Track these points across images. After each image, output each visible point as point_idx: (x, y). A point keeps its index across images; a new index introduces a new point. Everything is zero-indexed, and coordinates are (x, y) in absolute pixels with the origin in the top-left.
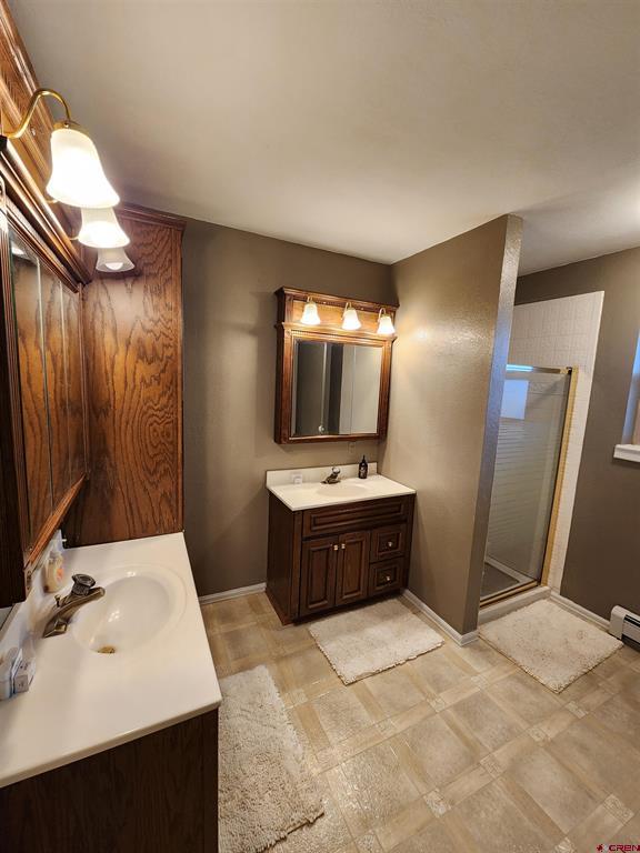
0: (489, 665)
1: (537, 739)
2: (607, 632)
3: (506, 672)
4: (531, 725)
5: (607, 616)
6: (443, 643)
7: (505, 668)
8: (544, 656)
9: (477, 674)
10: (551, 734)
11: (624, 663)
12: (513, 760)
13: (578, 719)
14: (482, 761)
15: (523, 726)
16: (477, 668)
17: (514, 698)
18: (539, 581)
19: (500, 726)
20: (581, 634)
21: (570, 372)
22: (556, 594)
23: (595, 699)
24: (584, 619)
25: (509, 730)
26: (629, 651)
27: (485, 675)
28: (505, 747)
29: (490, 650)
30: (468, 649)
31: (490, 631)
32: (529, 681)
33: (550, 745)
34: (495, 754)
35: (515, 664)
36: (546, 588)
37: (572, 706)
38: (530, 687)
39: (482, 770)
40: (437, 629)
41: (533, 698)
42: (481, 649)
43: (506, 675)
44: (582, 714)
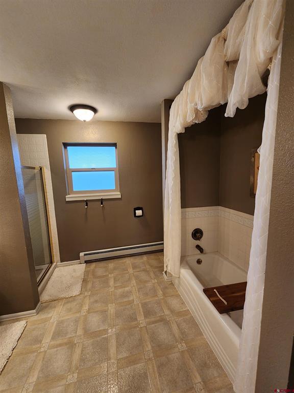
0: (53, 309)
1: (84, 314)
2: (80, 263)
3: (61, 305)
4: (80, 312)
5: (79, 259)
6: (27, 322)
7: (60, 303)
8: (69, 287)
9: (51, 318)
10: (87, 308)
11: (89, 269)
12: (83, 328)
13: (90, 296)
14: (75, 342)
15: (78, 315)
16: (50, 315)
17: (70, 310)
18: (51, 262)
19: (72, 324)
20: (75, 271)
21: (41, 169)
22: (59, 263)
23: (89, 285)
24: (72, 265)
25: (76, 321)
26: (89, 264)
27: (55, 314)
28: (79, 328)
29: (49, 304)
30: (40, 313)
31: (44, 297)
32: (70, 299)
33: (89, 311)
34: (78, 334)
35: (62, 299)
36: (55, 263)
37: (86, 294)
38: (72, 301)
39: (77, 345)
40: (18, 320)
41: (75, 303)
42: (46, 307)
43: (62, 306)
44: (90, 293)
